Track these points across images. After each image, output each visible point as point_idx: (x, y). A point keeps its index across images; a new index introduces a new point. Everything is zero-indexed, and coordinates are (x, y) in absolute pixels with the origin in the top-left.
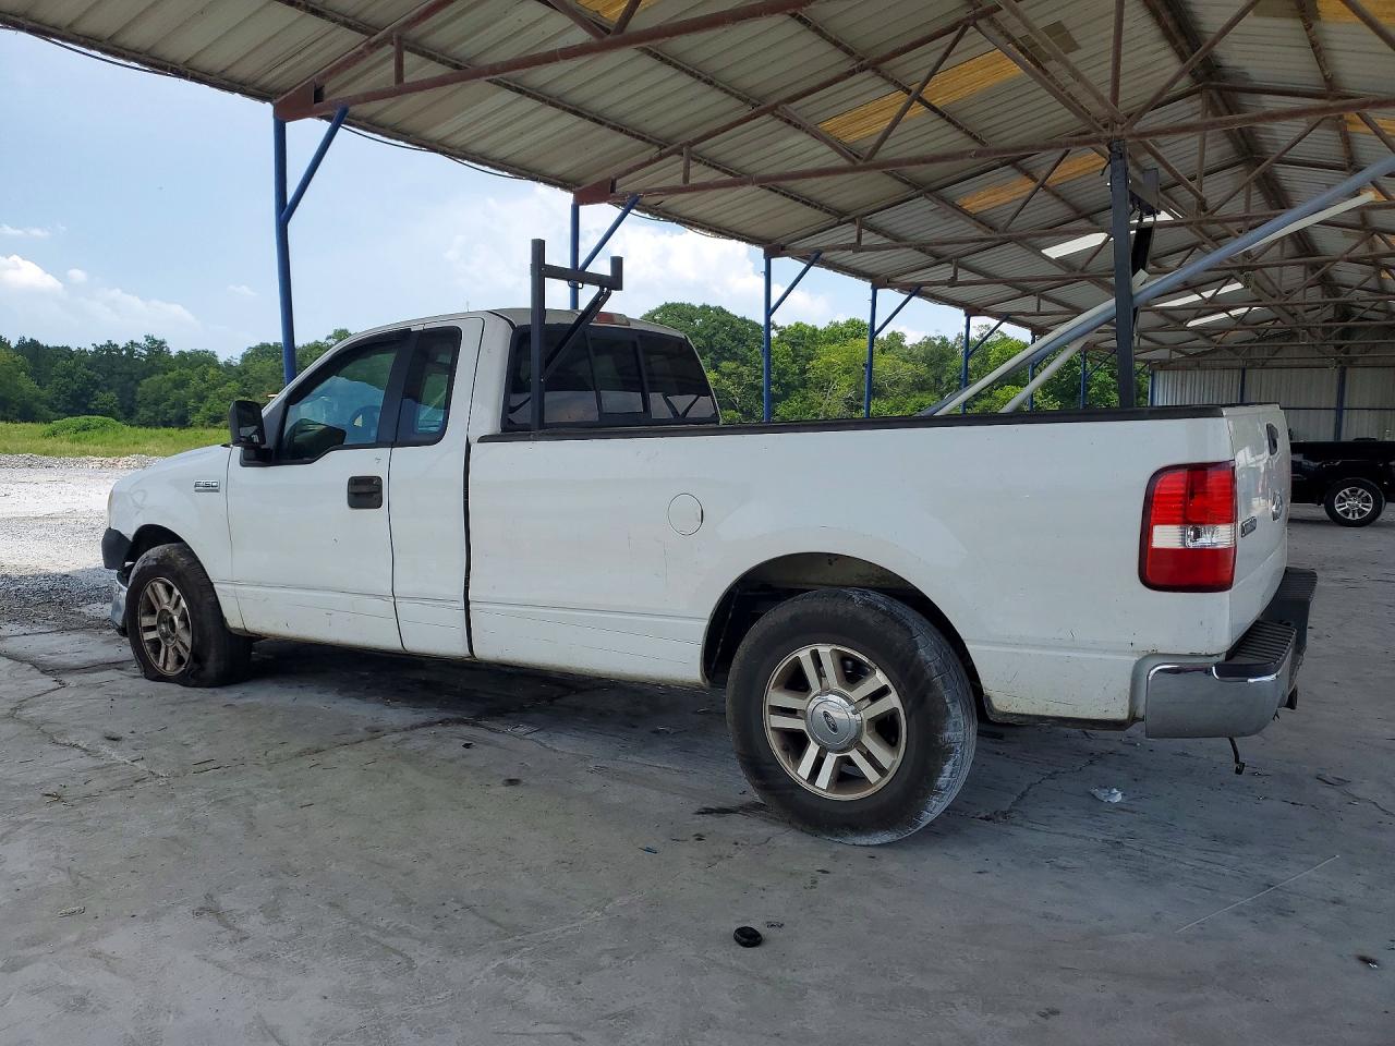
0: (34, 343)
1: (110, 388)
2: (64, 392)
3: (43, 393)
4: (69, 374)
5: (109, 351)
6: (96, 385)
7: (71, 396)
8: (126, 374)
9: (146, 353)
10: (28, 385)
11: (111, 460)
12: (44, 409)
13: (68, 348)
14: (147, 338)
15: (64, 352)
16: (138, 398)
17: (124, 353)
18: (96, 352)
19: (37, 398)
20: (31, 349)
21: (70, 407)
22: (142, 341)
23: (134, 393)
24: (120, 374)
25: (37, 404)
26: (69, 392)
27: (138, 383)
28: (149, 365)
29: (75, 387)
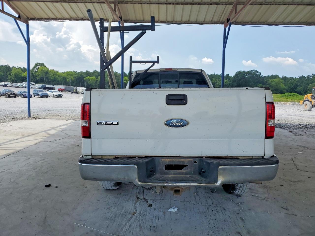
0: (285, 77)
1: (301, 86)
2: (290, 87)
3: (285, 88)
4: (292, 83)
5: (302, 78)
6: (298, 86)
7: (292, 88)
8: (306, 83)
9: (312, 78)
10: (282, 86)
11: (286, 103)
12: (285, 91)
13: (293, 78)
14: (312, 74)
15: (292, 78)
16: (308, 89)
17: (306, 78)
18: (299, 78)
19: (284, 89)
20: (285, 78)
21: (291, 91)
22: (311, 75)
23: (307, 87)
24: (304, 83)
25: (284, 90)
26: (291, 87)
27: (308, 85)
28: (312, 81)
29: (293, 86)
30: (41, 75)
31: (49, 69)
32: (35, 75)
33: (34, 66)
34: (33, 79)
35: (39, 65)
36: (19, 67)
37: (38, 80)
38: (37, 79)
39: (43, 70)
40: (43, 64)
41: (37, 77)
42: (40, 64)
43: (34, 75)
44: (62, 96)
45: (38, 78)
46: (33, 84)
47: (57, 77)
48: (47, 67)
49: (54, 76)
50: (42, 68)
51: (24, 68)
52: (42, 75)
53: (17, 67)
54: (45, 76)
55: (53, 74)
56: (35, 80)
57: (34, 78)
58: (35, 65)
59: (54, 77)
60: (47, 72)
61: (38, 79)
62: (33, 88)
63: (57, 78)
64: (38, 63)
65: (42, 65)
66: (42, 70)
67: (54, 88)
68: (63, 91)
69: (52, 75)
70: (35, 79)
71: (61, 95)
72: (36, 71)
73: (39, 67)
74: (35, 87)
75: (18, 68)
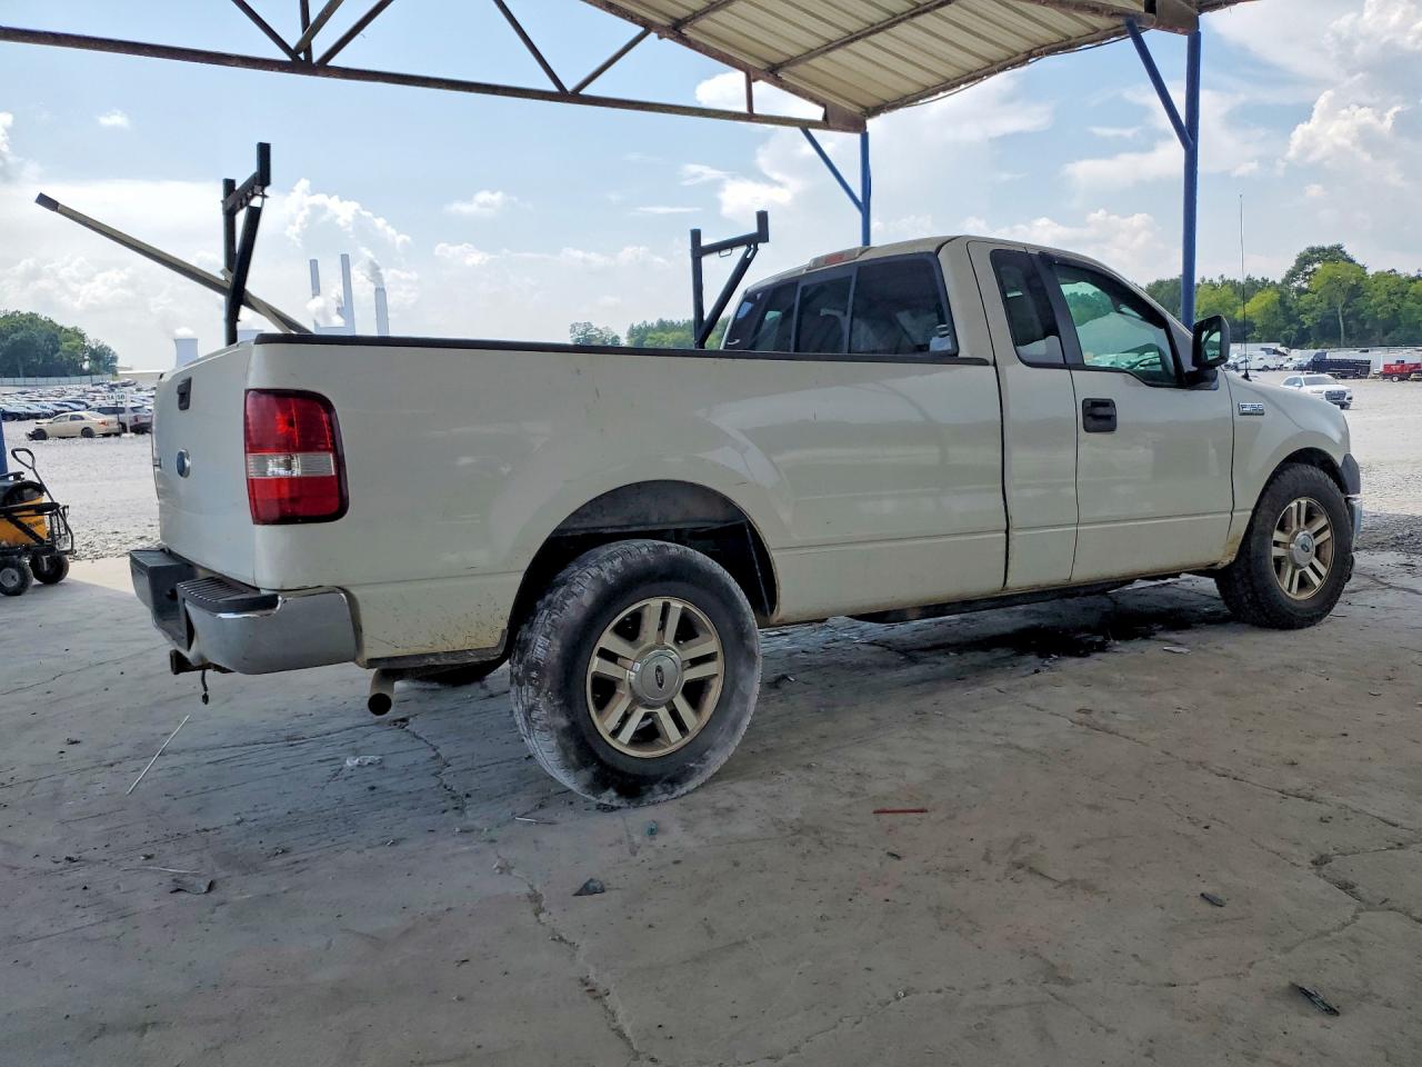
30: (1324, 305)
31: (1370, 272)
32: (1294, 306)
33: (1294, 264)
34: (1284, 329)
35: (1318, 260)
36: (1226, 278)
37: (1309, 328)
38: (1304, 323)
39: (1337, 281)
40: (1339, 248)
41: (1302, 317)
42: (1324, 250)
43: (1291, 309)
44: (1350, 398)
45: (1307, 320)
46: (1276, 352)
47: (1409, 304)
48: (1359, 261)
49: (1391, 301)
50: (1330, 273)
51: (1249, 279)
52: (1329, 304)
53: (1217, 280)
54: (1346, 306)
55: (1389, 294)
56: (1294, 329)
57: (1291, 320)
58: (1298, 261)
59: (1394, 306)
60: (1356, 287)
61: (1308, 323)
62: (1274, 369)
63: (1411, 311)
64: (1312, 250)
65: (1334, 254)
66: (1331, 280)
67: (1369, 362)
68: (1413, 376)
69: (1384, 297)
70: (1296, 327)
71: (1342, 394)
72: (1301, 291)
73: (1317, 265)
74: (1281, 362)
75: (1224, 283)
